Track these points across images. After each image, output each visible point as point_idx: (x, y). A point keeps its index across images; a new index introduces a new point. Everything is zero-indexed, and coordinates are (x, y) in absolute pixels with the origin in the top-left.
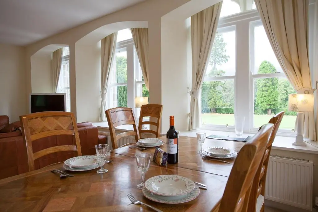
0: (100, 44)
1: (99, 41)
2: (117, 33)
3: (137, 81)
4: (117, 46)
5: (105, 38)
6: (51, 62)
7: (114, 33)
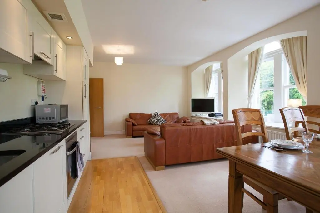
0: (247, 58)
1: (246, 56)
2: (263, 47)
3: (285, 85)
4: (264, 57)
5: (252, 53)
6: (204, 75)
7: (261, 47)
